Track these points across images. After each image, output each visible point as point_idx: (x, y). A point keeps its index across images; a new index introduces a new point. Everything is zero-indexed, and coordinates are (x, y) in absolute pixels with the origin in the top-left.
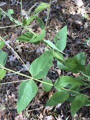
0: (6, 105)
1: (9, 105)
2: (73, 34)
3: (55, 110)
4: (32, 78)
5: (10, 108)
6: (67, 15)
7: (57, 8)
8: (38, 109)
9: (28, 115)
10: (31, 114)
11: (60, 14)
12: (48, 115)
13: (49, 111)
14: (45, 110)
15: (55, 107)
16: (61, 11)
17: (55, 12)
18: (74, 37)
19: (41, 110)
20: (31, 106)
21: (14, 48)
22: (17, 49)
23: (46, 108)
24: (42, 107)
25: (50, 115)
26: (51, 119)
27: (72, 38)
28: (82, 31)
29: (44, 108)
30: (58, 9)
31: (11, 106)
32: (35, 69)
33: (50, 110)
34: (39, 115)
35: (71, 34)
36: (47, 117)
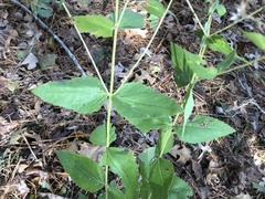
0: (21, 90)
1: (22, 95)
2: (215, 175)
3: (43, 195)
4: (110, 95)
5: (17, 100)
6: (247, 149)
7: (254, 124)
8: (33, 155)
9: (14, 141)
10: (18, 146)
11: (243, 135)
12: (26, 182)
13: (36, 183)
14: (36, 172)
15: (49, 191)
16: (250, 135)
17: (243, 123)
18: (208, 180)
19: (34, 162)
20: (34, 140)
21: (140, 66)
22: (140, 74)
23: (41, 173)
24: (41, 164)
25: (30, 187)
26: (22, 192)
27: (205, 176)
28: (228, 192)
29: (39, 168)
30: (251, 127)
31: (21, 100)
32: (129, 93)
33: (40, 183)
34: (22, 163)
35: (213, 173)
36: (22, 182)
